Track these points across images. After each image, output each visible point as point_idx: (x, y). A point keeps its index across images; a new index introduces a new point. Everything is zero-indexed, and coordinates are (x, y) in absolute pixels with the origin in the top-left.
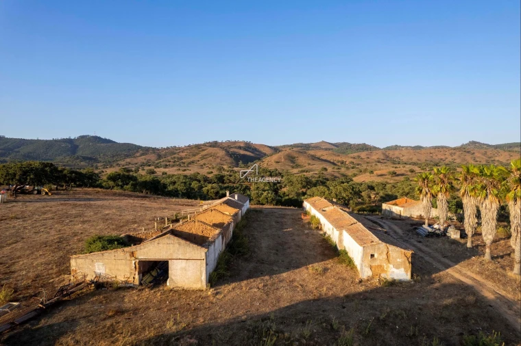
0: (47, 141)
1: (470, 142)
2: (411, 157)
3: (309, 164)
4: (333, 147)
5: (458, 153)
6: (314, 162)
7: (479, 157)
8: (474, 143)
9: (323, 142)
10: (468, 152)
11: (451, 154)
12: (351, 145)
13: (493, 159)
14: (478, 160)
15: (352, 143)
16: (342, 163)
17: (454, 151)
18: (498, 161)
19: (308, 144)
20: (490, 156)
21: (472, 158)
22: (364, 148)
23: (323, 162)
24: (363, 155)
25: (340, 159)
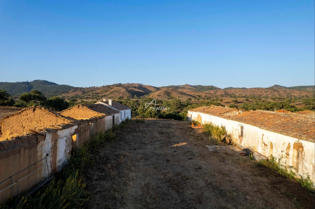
0: (12, 83)
1: (274, 85)
2: (241, 93)
3: (179, 97)
4: (193, 88)
5: (269, 91)
6: (182, 96)
7: (282, 94)
8: (276, 86)
9: (187, 85)
10: (276, 90)
11: (265, 92)
12: (204, 86)
13: (290, 95)
14: (282, 95)
15: (204, 85)
16: (200, 96)
17: (267, 90)
18: (294, 96)
19: (178, 86)
20: (288, 93)
21: (278, 94)
22: (212, 88)
23: (188, 96)
24: (212, 92)
25: (198, 94)
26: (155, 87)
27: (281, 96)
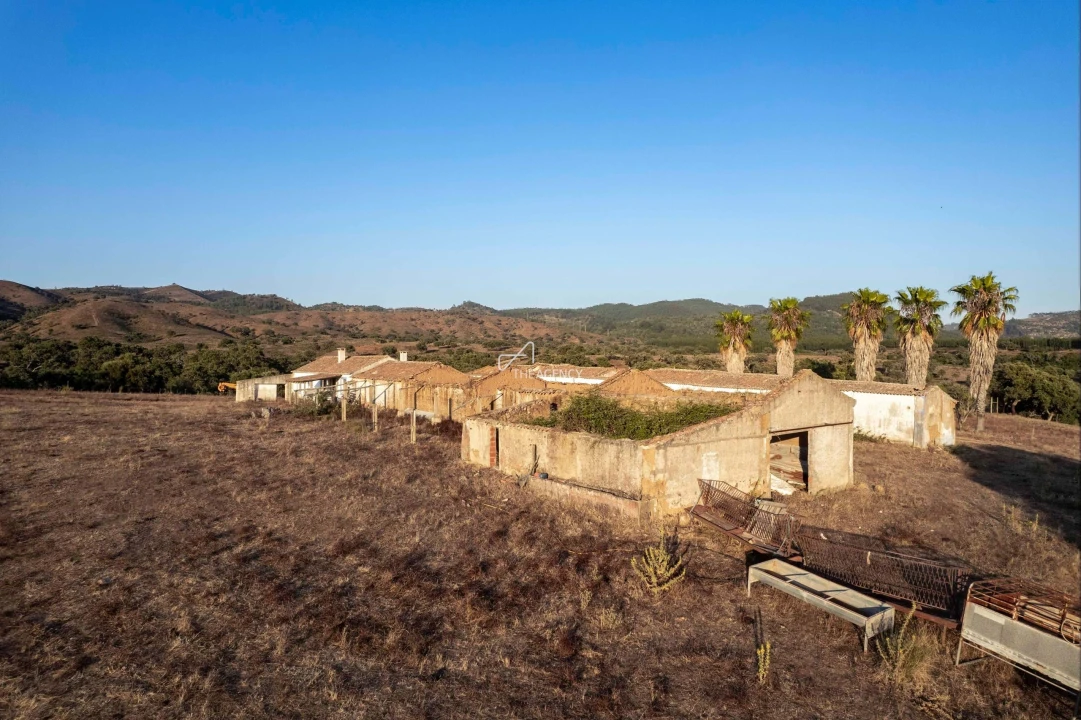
1: (465, 303)
2: (378, 325)
3: (172, 333)
4: (202, 300)
5: (458, 321)
6: (179, 329)
7: (490, 329)
8: (471, 305)
9: (175, 287)
10: (474, 320)
11: (448, 323)
12: (245, 297)
13: (512, 333)
14: (491, 334)
15: (242, 293)
16: (246, 333)
17: (450, 317)
18: (520, 336)
19: (137, 290)
20: (506, 327)
21: (481, 330)
22: (274, 304)
23: (203, 330)
24: (280, 317)
25: (238, 325)
26: (36, 290)
27: (490, 336)
